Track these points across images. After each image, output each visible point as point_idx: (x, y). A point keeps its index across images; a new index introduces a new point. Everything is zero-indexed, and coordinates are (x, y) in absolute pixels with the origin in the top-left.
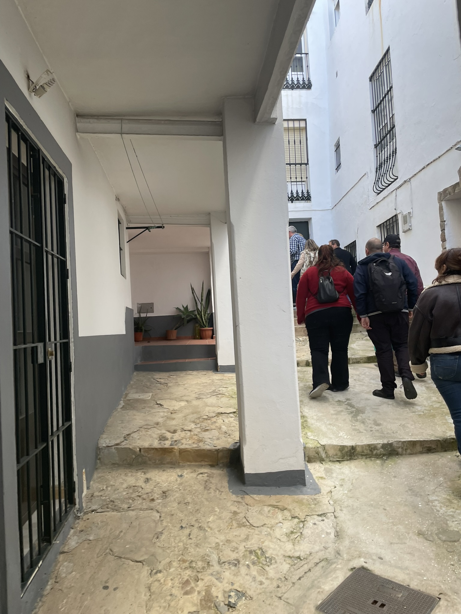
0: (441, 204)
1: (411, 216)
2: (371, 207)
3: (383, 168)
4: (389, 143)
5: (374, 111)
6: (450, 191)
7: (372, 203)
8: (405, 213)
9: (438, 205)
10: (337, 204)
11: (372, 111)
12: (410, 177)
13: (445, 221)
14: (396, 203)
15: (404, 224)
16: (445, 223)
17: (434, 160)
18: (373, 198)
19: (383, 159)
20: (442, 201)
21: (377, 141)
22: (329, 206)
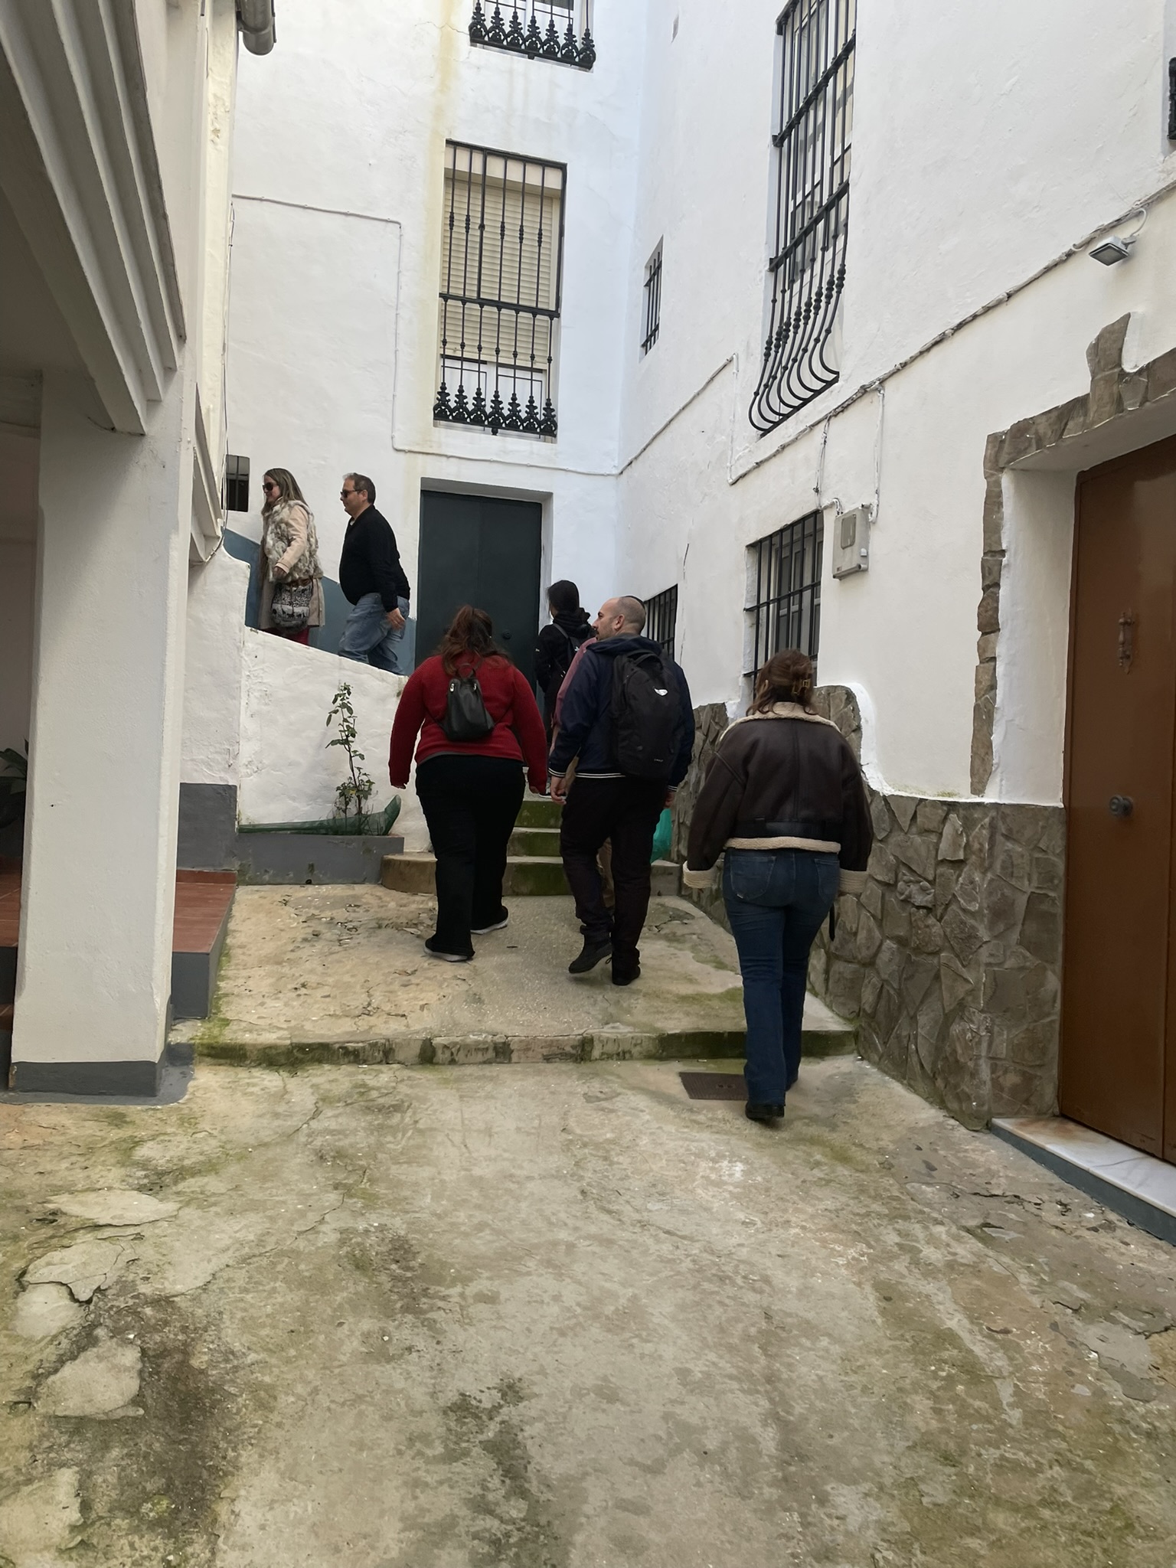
0: (998, 484)
1: (871, 519)
2: (734, 478)
3: (790, 341)
4: (820, 253)
5: (782, 139)
6: (1041, 431)
7: (741, 461)
8: (847, 509)
9: (983, 485)
10: (636, 458)
11: (774, 137)
12: (881, 374)
13: (1003, 553)
14: (821, 468)
15: (844, 548)
16: (1005, 560)
17: (987, 309)
18: (747, 447)
19: (794, 309)
20: (1002, 469)
21: (782, 245)
22: (613, 466)
